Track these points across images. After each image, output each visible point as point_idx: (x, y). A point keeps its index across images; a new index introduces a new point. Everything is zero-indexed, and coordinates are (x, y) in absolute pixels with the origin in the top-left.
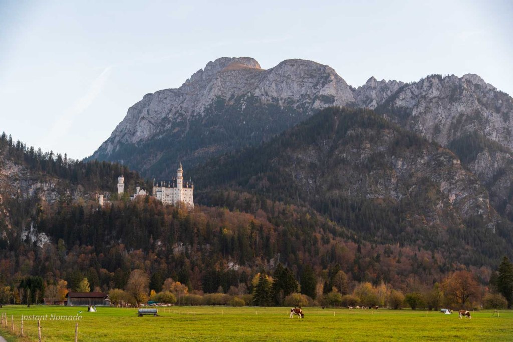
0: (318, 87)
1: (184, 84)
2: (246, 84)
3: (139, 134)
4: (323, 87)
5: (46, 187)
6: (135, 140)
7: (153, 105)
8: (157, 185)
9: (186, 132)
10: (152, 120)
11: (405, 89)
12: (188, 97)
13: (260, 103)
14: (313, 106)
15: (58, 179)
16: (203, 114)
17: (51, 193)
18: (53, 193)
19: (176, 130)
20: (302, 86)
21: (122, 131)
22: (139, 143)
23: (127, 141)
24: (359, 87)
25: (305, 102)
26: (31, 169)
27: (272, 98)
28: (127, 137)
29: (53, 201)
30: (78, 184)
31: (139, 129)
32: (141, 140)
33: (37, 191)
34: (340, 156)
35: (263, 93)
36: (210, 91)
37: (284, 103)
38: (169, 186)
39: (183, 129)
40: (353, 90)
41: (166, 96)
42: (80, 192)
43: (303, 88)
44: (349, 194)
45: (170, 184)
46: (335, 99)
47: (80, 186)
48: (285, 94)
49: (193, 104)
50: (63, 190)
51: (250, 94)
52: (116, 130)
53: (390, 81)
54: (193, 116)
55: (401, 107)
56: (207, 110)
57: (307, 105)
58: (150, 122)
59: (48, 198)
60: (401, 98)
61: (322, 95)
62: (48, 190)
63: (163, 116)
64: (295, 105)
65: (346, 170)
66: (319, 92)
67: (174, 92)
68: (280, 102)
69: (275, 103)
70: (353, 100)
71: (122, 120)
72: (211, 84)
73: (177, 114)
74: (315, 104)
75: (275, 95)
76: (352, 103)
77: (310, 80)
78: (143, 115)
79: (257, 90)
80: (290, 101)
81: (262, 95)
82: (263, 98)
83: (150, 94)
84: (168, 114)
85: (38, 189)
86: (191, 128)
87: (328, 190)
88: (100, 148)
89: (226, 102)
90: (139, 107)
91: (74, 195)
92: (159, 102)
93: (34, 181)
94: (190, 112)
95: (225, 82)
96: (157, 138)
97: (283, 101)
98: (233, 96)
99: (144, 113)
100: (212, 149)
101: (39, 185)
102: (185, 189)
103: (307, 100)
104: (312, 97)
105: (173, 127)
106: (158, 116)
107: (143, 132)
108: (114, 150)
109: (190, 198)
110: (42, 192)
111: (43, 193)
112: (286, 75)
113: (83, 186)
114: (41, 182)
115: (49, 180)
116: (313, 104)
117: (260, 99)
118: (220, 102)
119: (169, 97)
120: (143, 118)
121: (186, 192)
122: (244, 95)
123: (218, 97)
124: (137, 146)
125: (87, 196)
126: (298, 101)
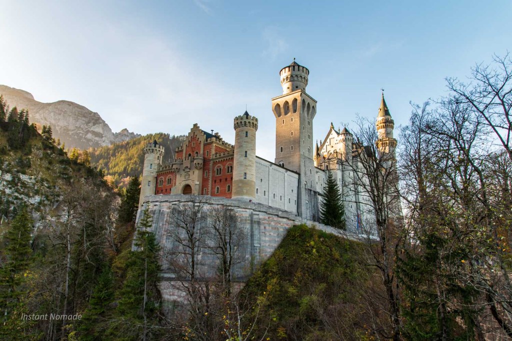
0: (90, 124)
4: (94, 125)
14: (86, 137)
20: (77, 121)
24: (117, 133)
40: (113, 133)
46: (103, 136)
48: (62, 124)
53: (137, 134)
61: (93, 131)
64: (70, 133)
66: (90, 128)
70: (114, 140)
75: (53, 121)
77: (83, 118)
80: (66, 129)
97: (60, 127)
103: (81, 131)
104: (85, 130)
112: (64, 110)
116: (86, 135)
126: (73, 130)
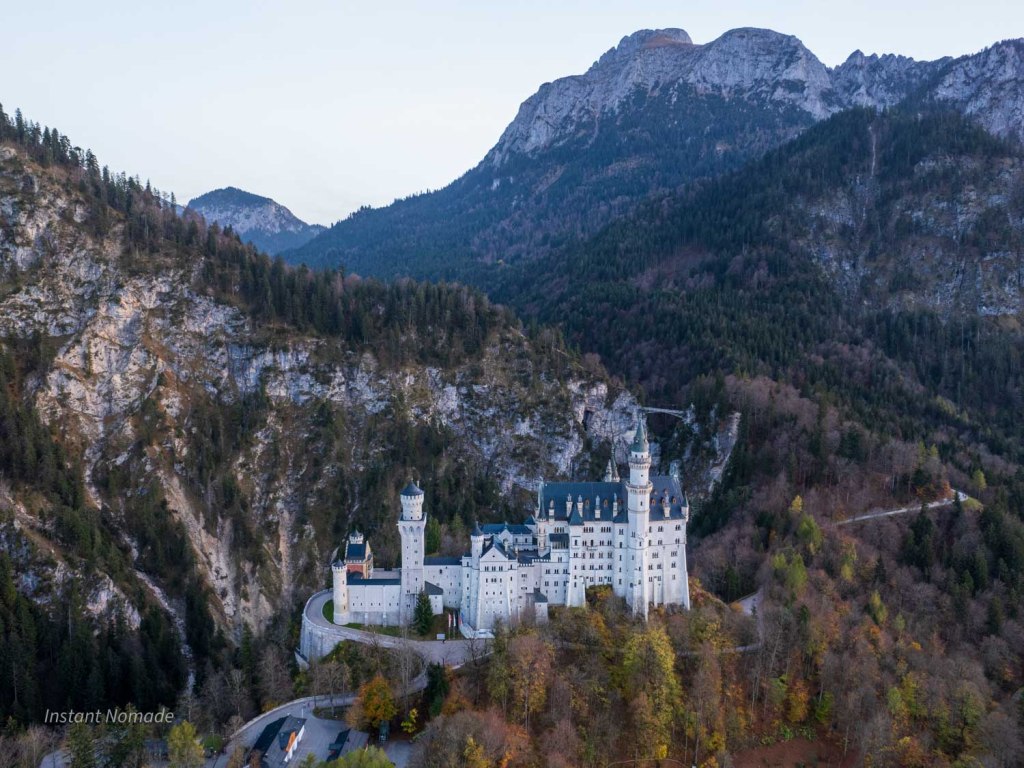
0: (780, 67)
1: (591, 69)
2: (675, 66)
3: (533, 139)
4: (787, 67)
5: (286, 362)
6: (528, 147)
7: (552, 99)
8: (552, 512)
9: (595, 136)
10: (550, 121)
11: (954, 68)
12: (597, 87)
13: (696, 93)
14: (773, 97)
15: (315, 340)
16: (617, 111)
17: (298, 378)
18: (303, 377)
19: (580, 134)
20: (756, 67)
21: (512, 135)
22: (533, 151)
23: (518, 148)
24: (837, 67)
25: (762, 92)
26: (254, 314)
27: (713, 86)
28: (518, 142)
29: (306, 397)
30: (363, 351)
31: (533, 133)
32: (536, 149)
33: (267, 373)
34: (910, 216)
35: (700, 79)
36: (626, 78)
37: (729, 92)
38: (598, 514)
39: (591, 132)
40: (829, 71)
41: (567, 86)
42: (368, 372)
43: (758, 71)
44: (938, 302)
45: (601, 507)
46: (806, 85)
47: (368, 356)
48: (731, 80)
49: (603, 96)
50: (327, 370)
51: (681, 81)
52: (505, 134)
53: (884, 55)
54: (604, 113)
55: (946, 100)
56: (622, 105)
57: (763, 95)
58: (547, 123)
59: (294, 390)
60: (947, 85)
61: (785, 80)
62: (291, 370)
63: (564, 115)
64: (746, 96)
65: (927, 248)
66: (780, 75)
67: (579, 81)
68: (724, 91)
69: (716, 93)
70: (829, 86)
71: (512, 119)
72: (627, 68)
73: (583, 112)
74: (776, 93)
75: (717, 81)
76: (829, 90)
77: (768, 58)
78: (538, 113)
79: (692, 75)
80: (739, 90)
81: (698, 81)
82: (700, 86)
83: (547, 84)
84: (571, 111)
85: (267, 369)
86: (601, 131)
87: (892, 291)
88: (486, 157)
89: (647, 93)
90: (534, 103)
91: (354, 380)
92: (559, 94)
93: (259, 347)
94: (600, 107)
95: (647, 65)
96: (556, 145)
97: (728, 89)
98: (657, 84)
99: (540, 111)
100: (632, 164)
101: (268, 358)
102: (656, 525)
103: (764, 88)
104: (771, 83)
105: (577, 130)
106: (558, 114)
107: (540, 136)
108: (503, 160)
109: (674, 554)
110: (276, 377)
111: (280, 378)
112: (733, 52)
113: (376, 355)
114: (274, 351)
115: (294, 344)
116: (772, 94)
117: (695, 88)
118: (640, 92)
119: (572, 88)
120: (539, 117)
121: (661, 536)
122: (672, 83)
123: (638, 86)
124: (530, 156)
125: (383, 382)
126: (750, 90)
